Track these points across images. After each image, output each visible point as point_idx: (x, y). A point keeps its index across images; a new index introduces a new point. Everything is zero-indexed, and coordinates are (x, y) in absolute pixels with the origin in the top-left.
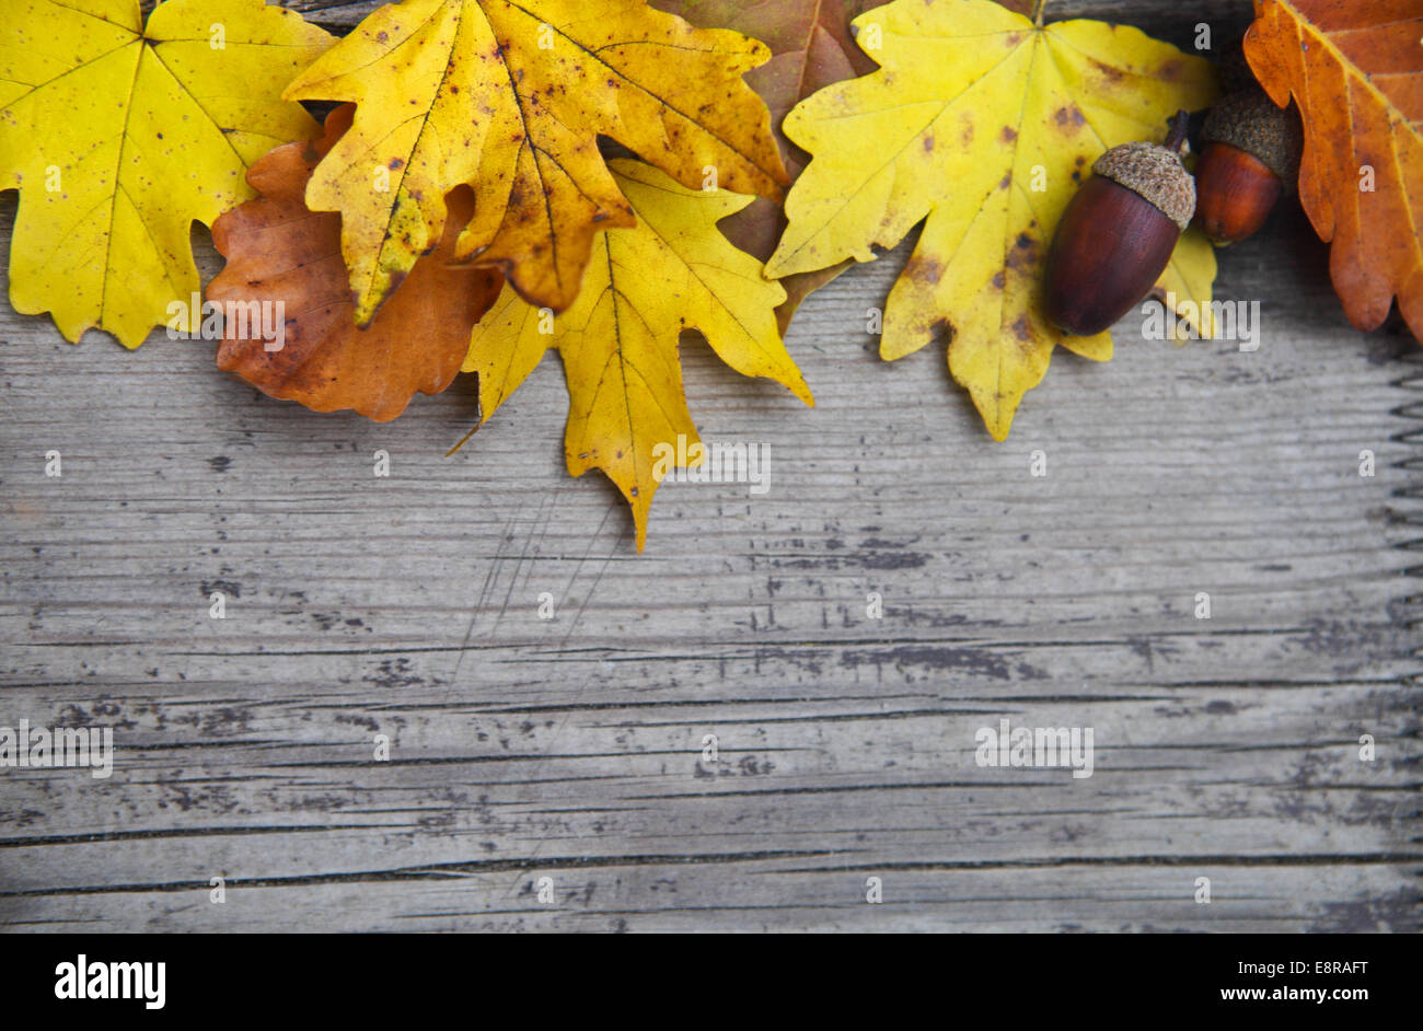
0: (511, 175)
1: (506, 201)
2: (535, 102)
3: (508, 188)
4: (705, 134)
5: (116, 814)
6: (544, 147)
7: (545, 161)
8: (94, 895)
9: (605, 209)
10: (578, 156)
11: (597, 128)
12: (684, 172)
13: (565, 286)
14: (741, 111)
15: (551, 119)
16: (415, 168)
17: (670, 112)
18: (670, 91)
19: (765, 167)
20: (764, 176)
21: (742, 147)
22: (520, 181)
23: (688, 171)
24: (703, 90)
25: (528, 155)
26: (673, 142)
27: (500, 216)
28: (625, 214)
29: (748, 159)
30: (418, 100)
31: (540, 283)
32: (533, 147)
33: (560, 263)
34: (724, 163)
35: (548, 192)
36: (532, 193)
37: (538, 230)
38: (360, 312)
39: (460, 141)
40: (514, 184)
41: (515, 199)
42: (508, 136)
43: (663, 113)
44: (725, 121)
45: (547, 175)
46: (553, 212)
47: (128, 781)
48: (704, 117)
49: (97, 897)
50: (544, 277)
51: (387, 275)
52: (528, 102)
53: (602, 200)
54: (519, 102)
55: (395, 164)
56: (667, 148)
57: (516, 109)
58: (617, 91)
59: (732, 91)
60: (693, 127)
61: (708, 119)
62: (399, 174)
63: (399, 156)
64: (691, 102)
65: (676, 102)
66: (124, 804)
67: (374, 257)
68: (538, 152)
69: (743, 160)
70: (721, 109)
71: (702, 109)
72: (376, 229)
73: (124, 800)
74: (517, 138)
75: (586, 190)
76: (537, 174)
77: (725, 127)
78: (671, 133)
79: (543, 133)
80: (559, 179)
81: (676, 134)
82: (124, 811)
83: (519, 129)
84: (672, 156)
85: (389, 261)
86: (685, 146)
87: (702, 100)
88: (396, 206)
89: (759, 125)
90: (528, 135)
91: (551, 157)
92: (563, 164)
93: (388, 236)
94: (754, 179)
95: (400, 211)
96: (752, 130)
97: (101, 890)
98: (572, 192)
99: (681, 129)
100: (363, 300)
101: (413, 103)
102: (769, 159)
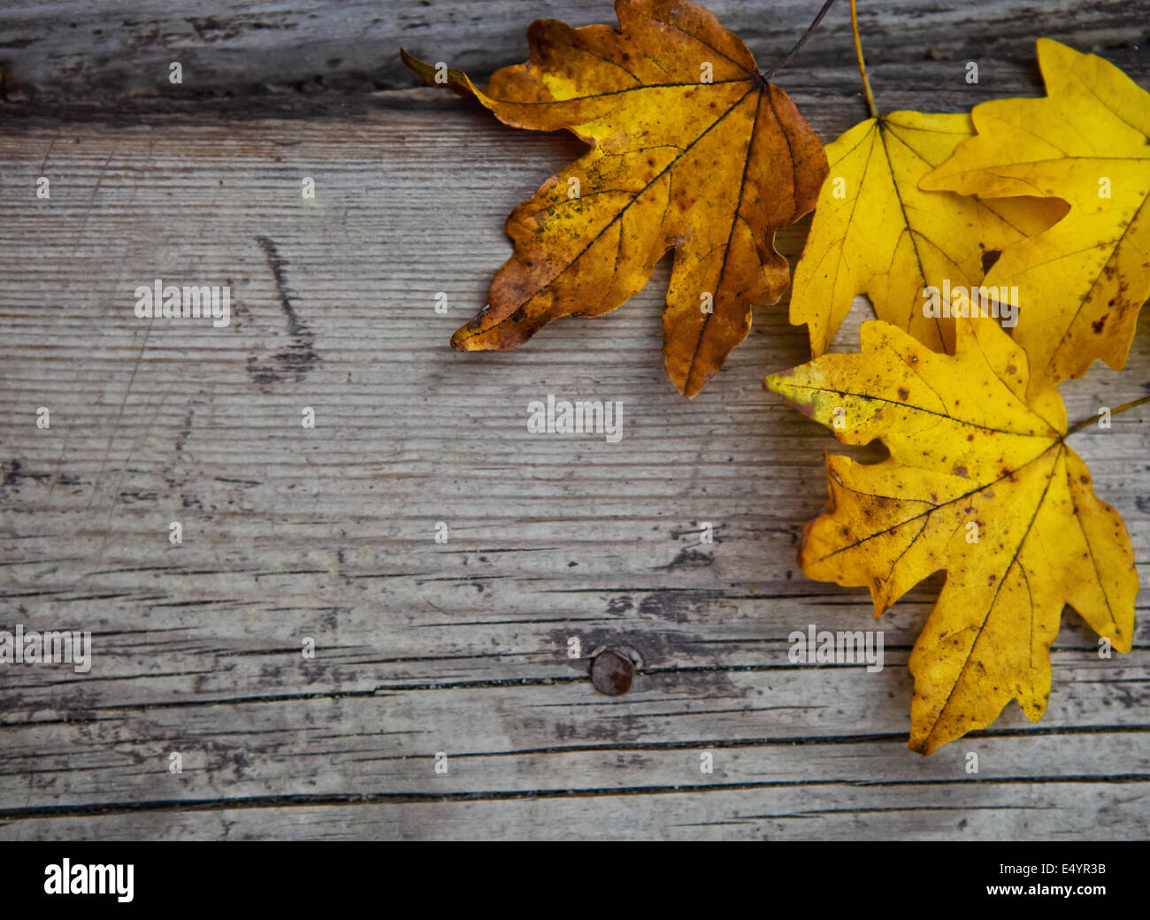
0: (901, 495)
1: (880, 494)
2: (968, 510)
3: (890, 494)
4: (959, 668)
5: (1064, 709)
6: (929, 524)
7: (919, 524)
8: (1048, 784)
9: (885, 586)
10: (926, 555)
11: (952, 569)
12: (923, 654)
13: (822, 564)
14: (984, 701)
15: (955, 526)
16: (901, 411)
17: (974, 635)
18: (993, 633)
19: (938, 728)
20: (930, 728)
21: (953, 705)
22: (898, 505)
23: (924, 657)
24: (997, 663)
25: (921, 509)
26: (948, 640)
27: (866, 490)
28: (883, 605)
29: (942, 712)
30: (960, 407)
31: (821, 540)
32: (928, 513)
33: (840, 556)
34: (937, 690)
35: (892, 531)
36: (889, 517)
37: (862, 530)
38: (776, 380)
39: (928, 447)
40: (895, 499)
41: (882, 501)
42: (935, 490)
43: (972, 628)
44: (972, 686)
45: (906, 528)
46: (876, 539)
47: (1074, 680)
48: (974, 666)
49: (1049, 787)
50: (826, 544)
51: (810, 400)
52: (966, 503)
53: (892, 583)
54: (966, 496)
55: (903, 393)
56: (942, 636)
57: (960, 494)
58: (986, 584)
59: (1000, 691)
60: (963, 657)
61: (972, 671)
62: (895, 397)
63: (910, 396)
64: (985, 654)
65: (984, 640)
66: (1071, 701)
67: (823, 385)
68: (924, 518)
69: (941, 707)
70: (983, 682)
71: (981, 665)
72: (847, 384)
73: (1071, 697)
74: (935, 497)
75: (898, 566)
76: (905, 519)
77: (968, 687)
78: (956, 638)
79: (942, 521)
80: (902, 542)
81: (956, 642)
82: (1070, 707)
83: (942, 499)
84: (936, 640)
85: (821, 399)
86: (946, 652)
87: (988, 664)
88: (868, 398)
89: (973, 719)
90: (938, 507)
91: (922, 530)
92: (918, 542)
93: (842, 395)
94: (926, 719)
95: (863, 403)
96: (968, 714)
97: (1052, 780)
98: (894, 554)
99: (960, 646)
100: (787, 380)
101: (957, 403)
102: (945, 731)
